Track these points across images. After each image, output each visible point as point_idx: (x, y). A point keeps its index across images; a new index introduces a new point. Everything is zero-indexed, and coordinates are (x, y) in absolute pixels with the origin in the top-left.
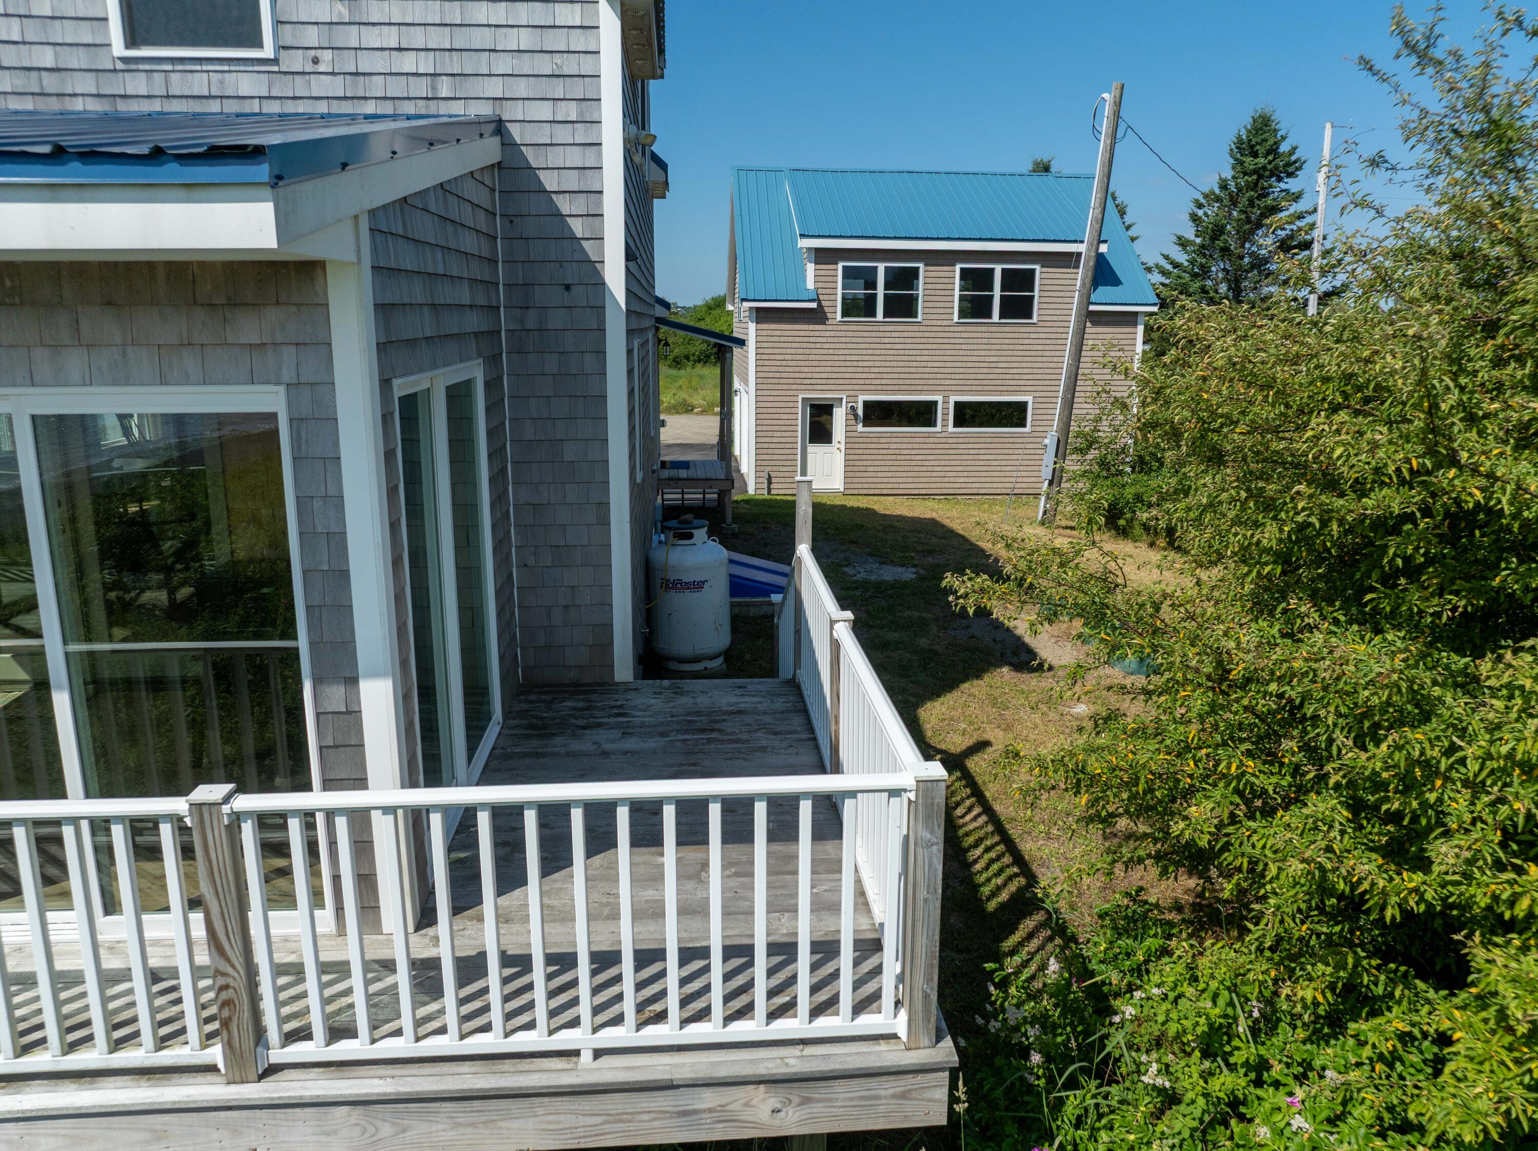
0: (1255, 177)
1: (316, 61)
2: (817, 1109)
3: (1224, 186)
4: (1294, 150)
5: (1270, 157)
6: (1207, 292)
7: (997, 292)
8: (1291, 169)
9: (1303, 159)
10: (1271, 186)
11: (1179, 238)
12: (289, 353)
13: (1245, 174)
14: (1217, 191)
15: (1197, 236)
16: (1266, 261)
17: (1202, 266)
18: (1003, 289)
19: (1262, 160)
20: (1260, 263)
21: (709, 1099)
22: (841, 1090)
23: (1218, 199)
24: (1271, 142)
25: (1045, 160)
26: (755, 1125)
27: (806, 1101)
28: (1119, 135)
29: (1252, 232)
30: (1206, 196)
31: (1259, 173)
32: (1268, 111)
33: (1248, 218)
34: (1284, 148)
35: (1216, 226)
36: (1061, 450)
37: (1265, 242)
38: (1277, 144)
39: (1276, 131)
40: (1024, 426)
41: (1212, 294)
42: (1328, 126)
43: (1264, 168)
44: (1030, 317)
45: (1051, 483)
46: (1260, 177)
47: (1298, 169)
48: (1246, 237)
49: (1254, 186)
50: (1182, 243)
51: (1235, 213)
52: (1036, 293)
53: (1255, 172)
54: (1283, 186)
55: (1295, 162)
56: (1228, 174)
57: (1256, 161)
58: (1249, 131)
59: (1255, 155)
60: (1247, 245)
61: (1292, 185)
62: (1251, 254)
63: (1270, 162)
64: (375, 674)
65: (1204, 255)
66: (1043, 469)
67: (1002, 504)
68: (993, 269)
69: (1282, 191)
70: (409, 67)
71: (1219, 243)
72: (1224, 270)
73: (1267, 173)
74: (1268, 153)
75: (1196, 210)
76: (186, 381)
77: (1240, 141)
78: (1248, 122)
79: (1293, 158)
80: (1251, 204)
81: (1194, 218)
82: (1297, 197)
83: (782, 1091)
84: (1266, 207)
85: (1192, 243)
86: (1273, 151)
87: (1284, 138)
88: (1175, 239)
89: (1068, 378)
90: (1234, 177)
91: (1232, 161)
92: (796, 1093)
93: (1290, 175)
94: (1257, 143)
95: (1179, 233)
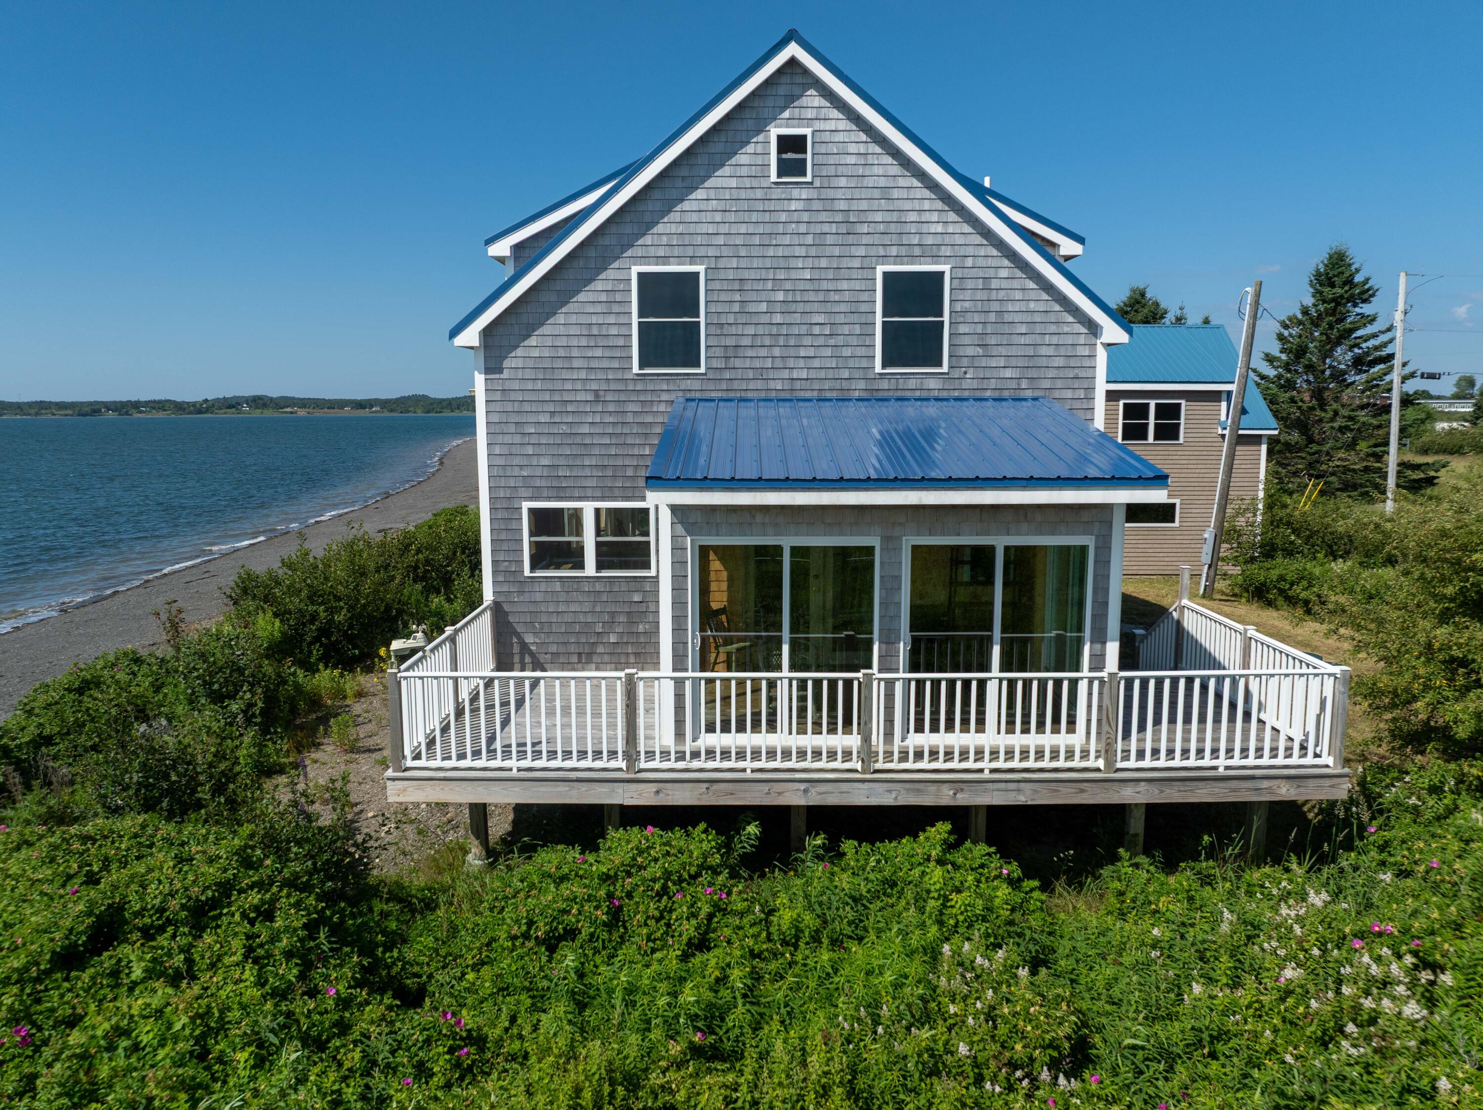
0: (1333, 305)
1: (965, 373)
2: (1302, 790)
3: (1305, 312)
4: (1367, 280)
5: (1347, 288)
6: (1296, 402)
7: (1152, 421)
8: (1365, 296)
9: (1376, 288)
10: (1348, 312)
11: (1267, 355)
12: (1097, 524)
13: (1324, 302)
14: (1300, 316)
15: (1281, 352)
16: (1344, 373)
17: (1288, 380)
18: (1156, 419)
19: (1339, 290)
20: (1339, 376)
21: (1265, 784)
22: (1311, 783)
23: (1300, 323)
24: (1347, 274)
25: (1141, 287)
26: (1281, 795)
27: (1299, 786)
28: (1259, 315)
29: (1332, 350)
30: (1290, 319)
31: (1337, 301)
32: (1343, 248)
33: (1328, 338)
34: (1358, 278)
35: (1300, 346)
36: (1218, 541)
37: (1343, 356)
38: (1352, 275)
39: (1350, 265)
40: (1173, 521)
41: (1300, 404)
42: (1403, 275)
43: (1342, 297)
44: (1177, 438)
45: (1210, 566)
46: (1338, 304)
47: (1373, 295)
48: (1326, 354)
49: (1333, 312)
50: (1270, 359)
51: (1316, 334)
52: (1182, 421)
53: (1333, 300)
54: (1358, 310)
55: (1368, 290)
56: (1309, 301)
57: (1334, 290)
58: (1326, 266)
59: (1333, 286)
60: (1328, 361)
61: (1366, 309)
62: (1330, 367)
63: (1346, 292)
64: (1113, 640)
65: (1289, 371)
66: (1203, 555)
67: (1158, 582)
68: (1148, 404)
69: (1357, 315)
70: (1008, 375)
71: (1304, 361)
72: (1307, 381)
73: (1344, 301)
74: (1345, 283)
75: (1282, 330)
76: (1061, 534)
77: (1318, 275)
78: (1324, 257)
79: (1366, 287)
80: (1331, 327)
81: (1281, 338)
82: (1372, 319)
83: (1291, 782)
84: (1345, 330)
85: (1278, 359)
86: (1349, 282)
87: (1357, 271)
88: (1262, 355)
89: (1222, 489)
90: (1315, 305)
91: (1312, 290)
92: (1295, 783)
93: (1365, 301)
94: (1334, 276)
95: (1267, 351)
